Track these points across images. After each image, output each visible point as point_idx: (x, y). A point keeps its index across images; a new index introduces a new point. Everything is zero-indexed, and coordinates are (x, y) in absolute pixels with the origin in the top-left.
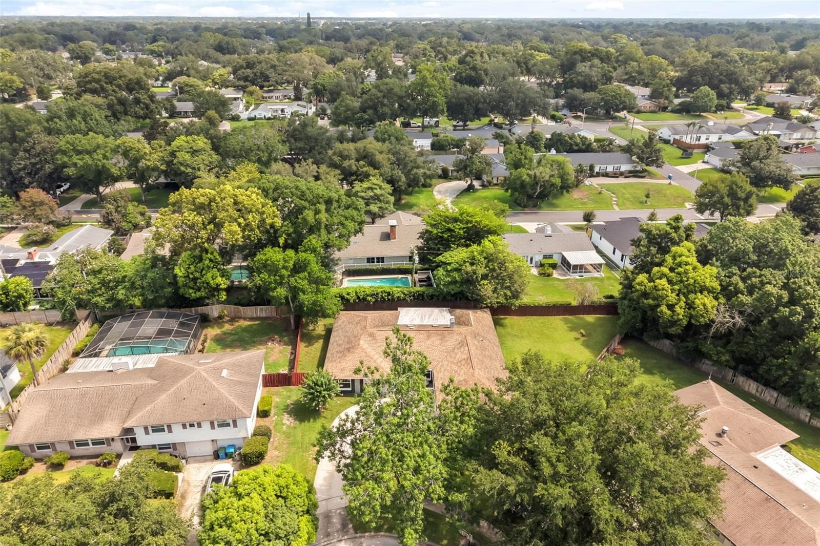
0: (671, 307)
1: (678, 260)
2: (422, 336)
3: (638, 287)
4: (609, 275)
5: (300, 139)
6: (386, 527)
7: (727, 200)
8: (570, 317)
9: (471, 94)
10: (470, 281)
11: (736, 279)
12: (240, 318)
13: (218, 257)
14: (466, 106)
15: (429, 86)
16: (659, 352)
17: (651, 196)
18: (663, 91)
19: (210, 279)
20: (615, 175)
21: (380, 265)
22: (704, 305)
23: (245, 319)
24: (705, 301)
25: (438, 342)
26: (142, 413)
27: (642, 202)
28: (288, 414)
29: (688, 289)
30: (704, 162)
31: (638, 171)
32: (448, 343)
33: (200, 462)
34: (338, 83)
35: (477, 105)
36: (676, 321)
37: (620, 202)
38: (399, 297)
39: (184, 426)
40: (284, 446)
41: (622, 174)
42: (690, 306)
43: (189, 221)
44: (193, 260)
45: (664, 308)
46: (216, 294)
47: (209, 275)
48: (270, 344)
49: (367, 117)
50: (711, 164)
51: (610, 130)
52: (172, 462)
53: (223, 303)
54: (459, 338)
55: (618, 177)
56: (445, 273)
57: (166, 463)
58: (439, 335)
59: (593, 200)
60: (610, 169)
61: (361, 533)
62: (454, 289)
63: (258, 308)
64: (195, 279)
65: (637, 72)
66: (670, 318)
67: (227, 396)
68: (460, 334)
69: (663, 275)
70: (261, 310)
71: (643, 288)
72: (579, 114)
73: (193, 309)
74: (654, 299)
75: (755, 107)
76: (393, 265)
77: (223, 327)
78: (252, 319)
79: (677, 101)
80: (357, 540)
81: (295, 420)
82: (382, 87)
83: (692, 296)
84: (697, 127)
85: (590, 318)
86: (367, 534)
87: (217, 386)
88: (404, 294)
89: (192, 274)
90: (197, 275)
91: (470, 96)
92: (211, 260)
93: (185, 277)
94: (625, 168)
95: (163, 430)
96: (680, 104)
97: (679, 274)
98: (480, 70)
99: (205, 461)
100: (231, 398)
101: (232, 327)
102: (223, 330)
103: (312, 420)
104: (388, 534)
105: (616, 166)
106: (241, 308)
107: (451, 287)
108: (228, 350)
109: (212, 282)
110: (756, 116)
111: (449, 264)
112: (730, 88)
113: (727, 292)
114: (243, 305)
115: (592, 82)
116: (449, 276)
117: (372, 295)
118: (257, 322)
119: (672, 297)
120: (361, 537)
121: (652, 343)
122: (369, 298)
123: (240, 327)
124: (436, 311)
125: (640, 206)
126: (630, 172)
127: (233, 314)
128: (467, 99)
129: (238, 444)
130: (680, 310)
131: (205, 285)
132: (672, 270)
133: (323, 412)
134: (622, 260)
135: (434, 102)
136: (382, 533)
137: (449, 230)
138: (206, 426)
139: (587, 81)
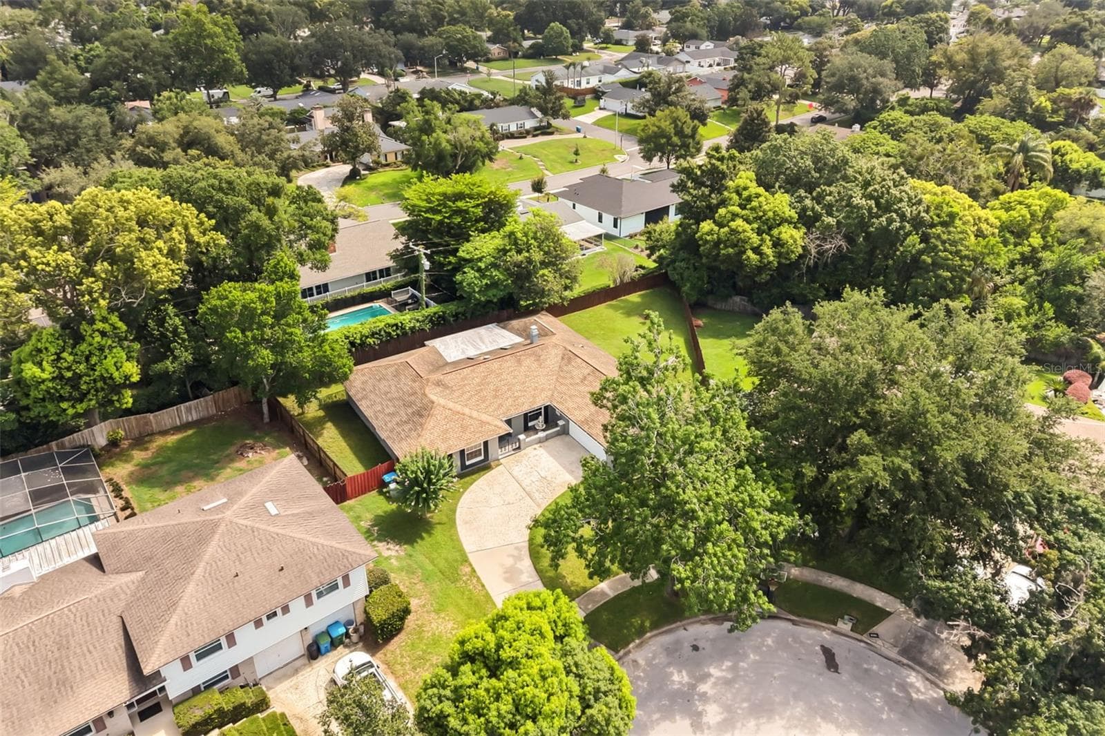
0: (757, 250)
1: (745, 194)
2: (509, 364)
3: (708, 238)
4: (611, 247)
5: (41, 132)
6: (647, 624)
7: (675, 139)
8: (614, 302)
9: (279, 44)
10: (523, 275)
11: (808, 202)
12: (152, 434)
13: (120, 324)
14: (276, 65)
15: (210, 36)
16: (731, 313)
17: (580, 152)
18: (509, 33)
19: (113, 369)
20: (522, 135)
21: (328, 297)
22: (792, 237)
23: (164, 433)
24: (793, 236)
25: (535, 365)
26: (167, 634)
27: (571, 162)
28: (380, 541)
29: (767, 225)
30: (601, 109)
31: (544, 127)
32: (548, 362)
33: (287, 677)
34: (28, 43)
35: (292, 61)
36: (765, 265)
37: (549, 166)
38: (412, 329)
39: (258, 623)
40: (418, 586)
41: (528, 132)
42: (777, 243)
43: (48, 264)
44: (61, 342)
45: (750, 253)
46: (115, 398)
47: (109, 362)
48: (250, 455)
49: (114, 93)
50: (609, 110)
51: (470, 84)
52: (249, 698)
53: (128, 412)
54: (560, 352)
55: (525, 137)
56: (477, 275)
57: (244, 704)
58: (530, 355)
59: (518, 168)
60: (513, 128)
61: (623, 648)
62: (496, 295)
63: (182, 406)
64: (75, 381)
65: (458, 12)
66: (758, 263)
67: (313, 540)
68: (556, 346)
69: (735, 216)
70: (189, 410)
71: (715, 236)
72: (419, 68)
73: (53, 444)
74: (734, 246)
75: (604, 45)
76: (348, 291)
77: (132, 458)
78: (177, 429)
79: (527, 44)
80: (625, 660)
81: (399, 543)
82: (125, 43)
83: (775, 232)
84: (579, 68)
85: (634, 298)
86: (631, 646)
87: (280, 531)
88: (418, 321)
89: (69, 369)
90: (82, 367)
91: (279, 49)
92: (103, 334)
93: (54, 379)
94: (530, 124)
95: (219, 647)
96: (531, 47)
97: (752, 209)
98: (261, 14)
99: (296, 671)
100: (321, 540)
101: (149, 453)
102: (134, 462)
103: (424, 535)
104: (655, 632)
105: (519, 123)
106: (151, 416)
107: (491, 293)
108: (179, 489)
109: (116, 374)
110: (612, 55)
111: (480, 259)
112: (578, 24)
113: (807, 220)
114: (152, 412)
115: (421, 24)
116: (483, 276)
117: (373, 335)
118: (190, 432)
119: (755, 239)
120: (626, 654)
121: (718, 306)
122: (370, 341)
123: (161, 449)
124: (482, 331)
125: (571, 166)
126: (536, 129)
127: (136, 433)
128: (273, 52)
129: (343, 618)
130: (768, 251)
131: (99, 384)
132: (743, 207)
133: (432, 517)
134: (615, 226)
135: (226, 61)
136: (648, 635)
137: (459, 212)
138: (298, 605)
139: (415, 23)
